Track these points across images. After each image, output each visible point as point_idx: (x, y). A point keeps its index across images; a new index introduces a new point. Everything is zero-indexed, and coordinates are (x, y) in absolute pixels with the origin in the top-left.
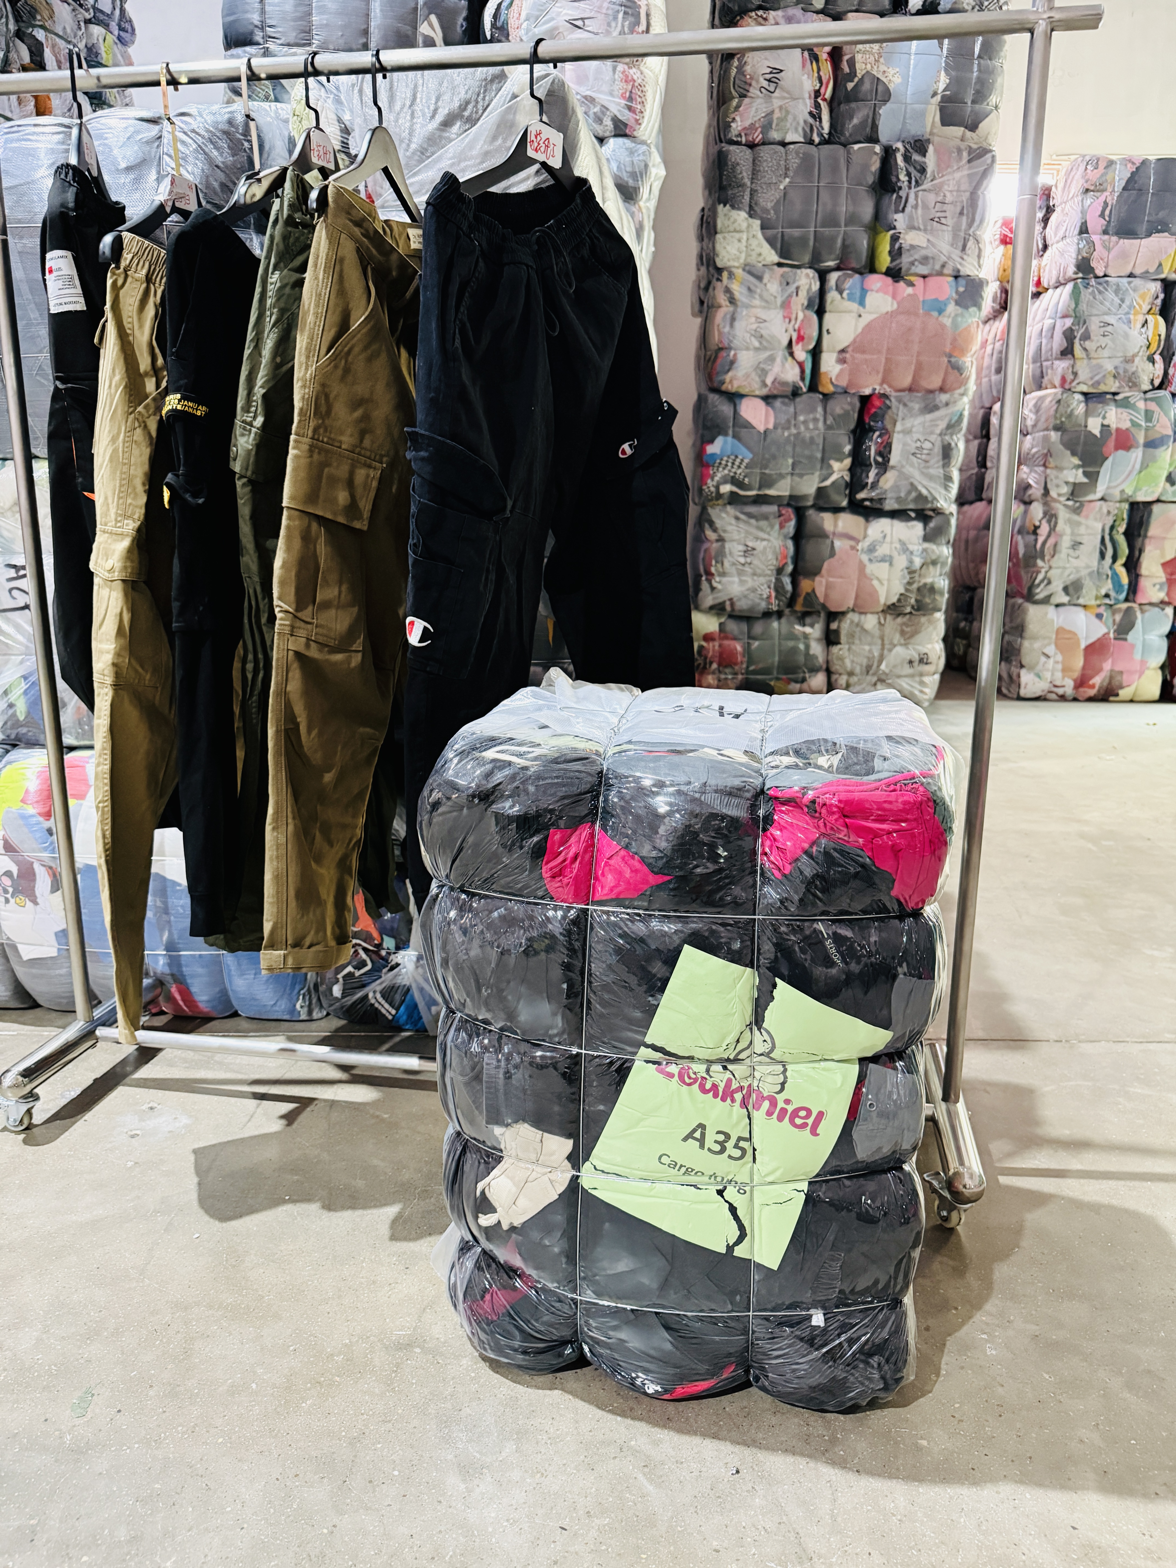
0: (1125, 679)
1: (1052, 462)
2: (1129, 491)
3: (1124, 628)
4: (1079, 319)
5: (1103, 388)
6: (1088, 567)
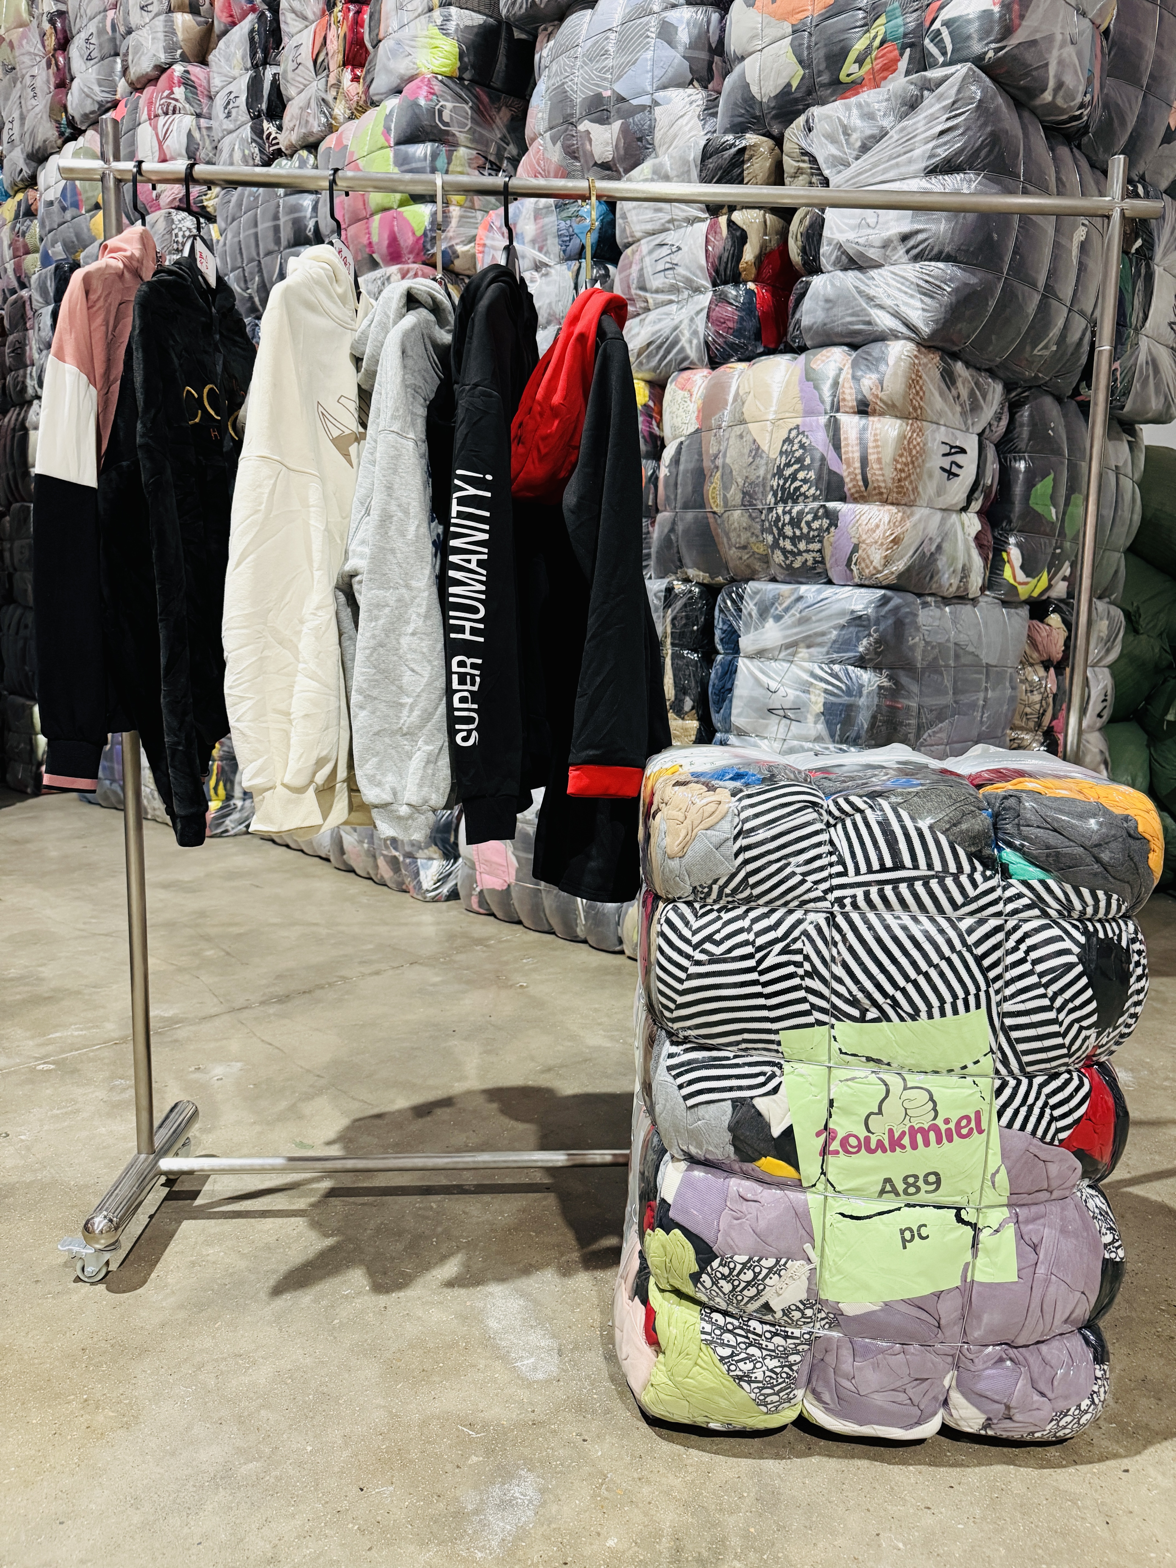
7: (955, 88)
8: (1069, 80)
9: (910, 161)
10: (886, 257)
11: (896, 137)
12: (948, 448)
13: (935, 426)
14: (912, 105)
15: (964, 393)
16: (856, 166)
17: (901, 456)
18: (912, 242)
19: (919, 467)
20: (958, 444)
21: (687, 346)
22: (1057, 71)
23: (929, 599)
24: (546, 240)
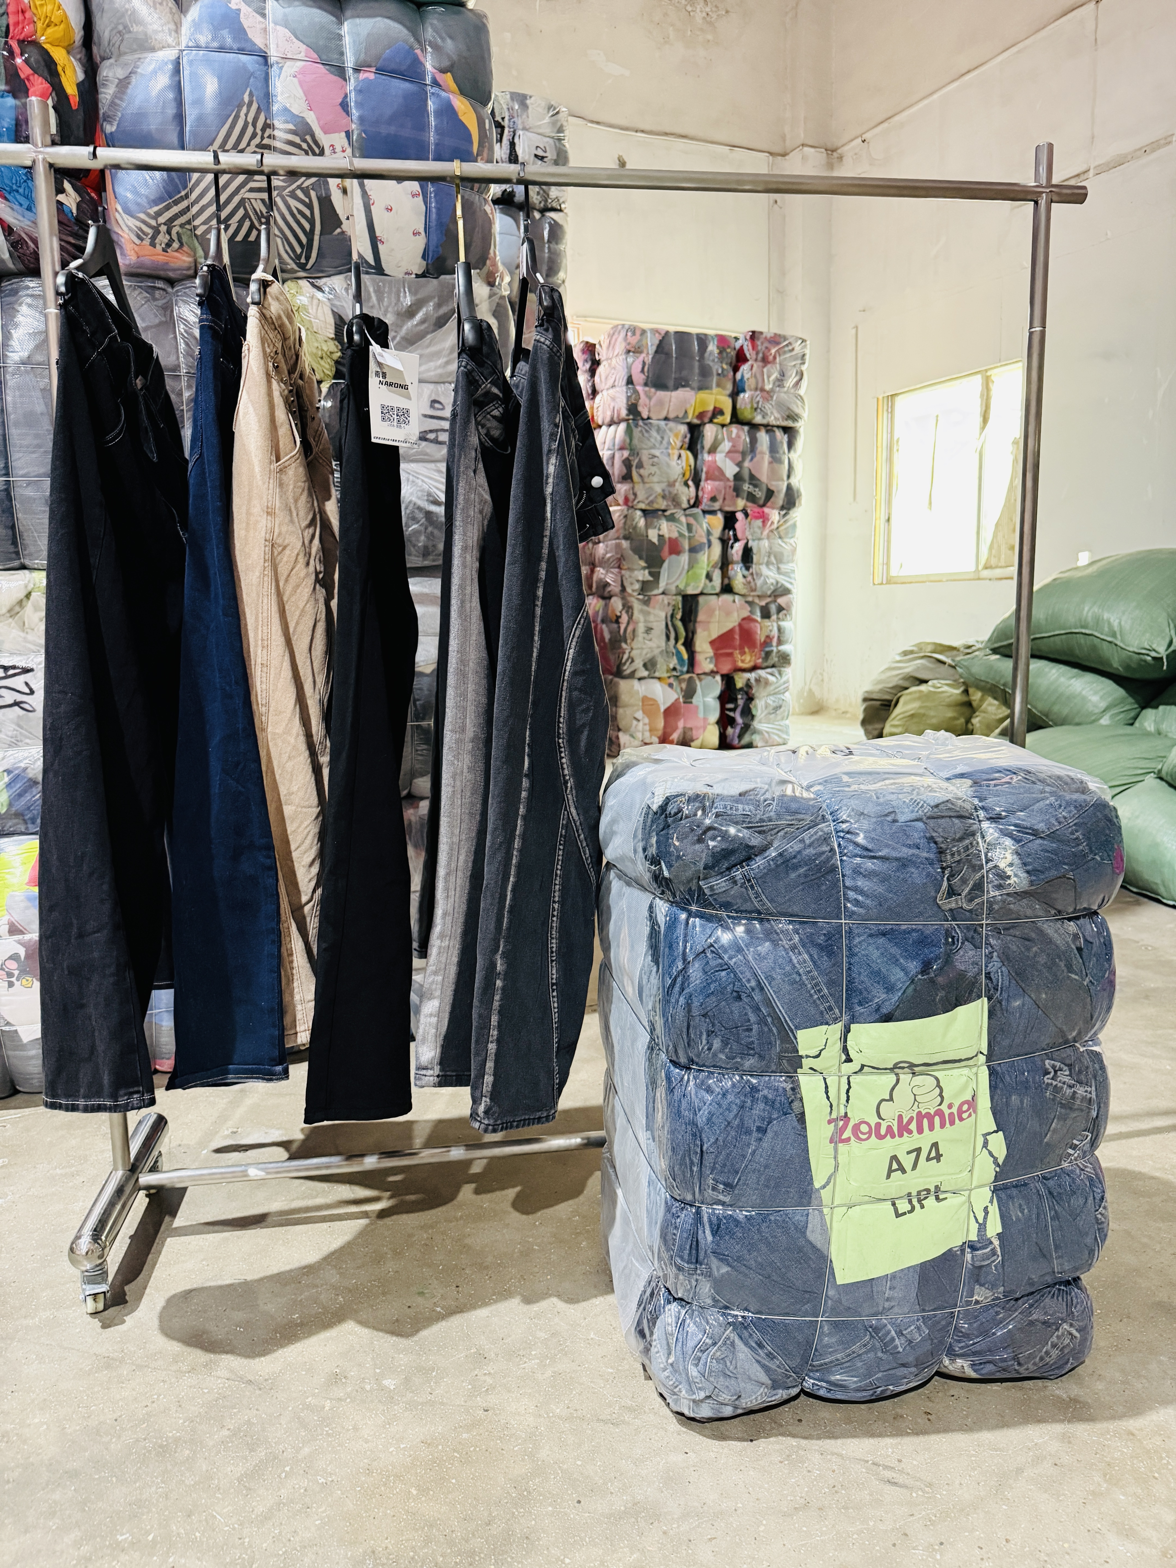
0: (695, 734)
1: (625, 565)
2: (682, 587)
3: (689, 694)
4: (634, 452)
5: (656, 506)
6: (658, 647)
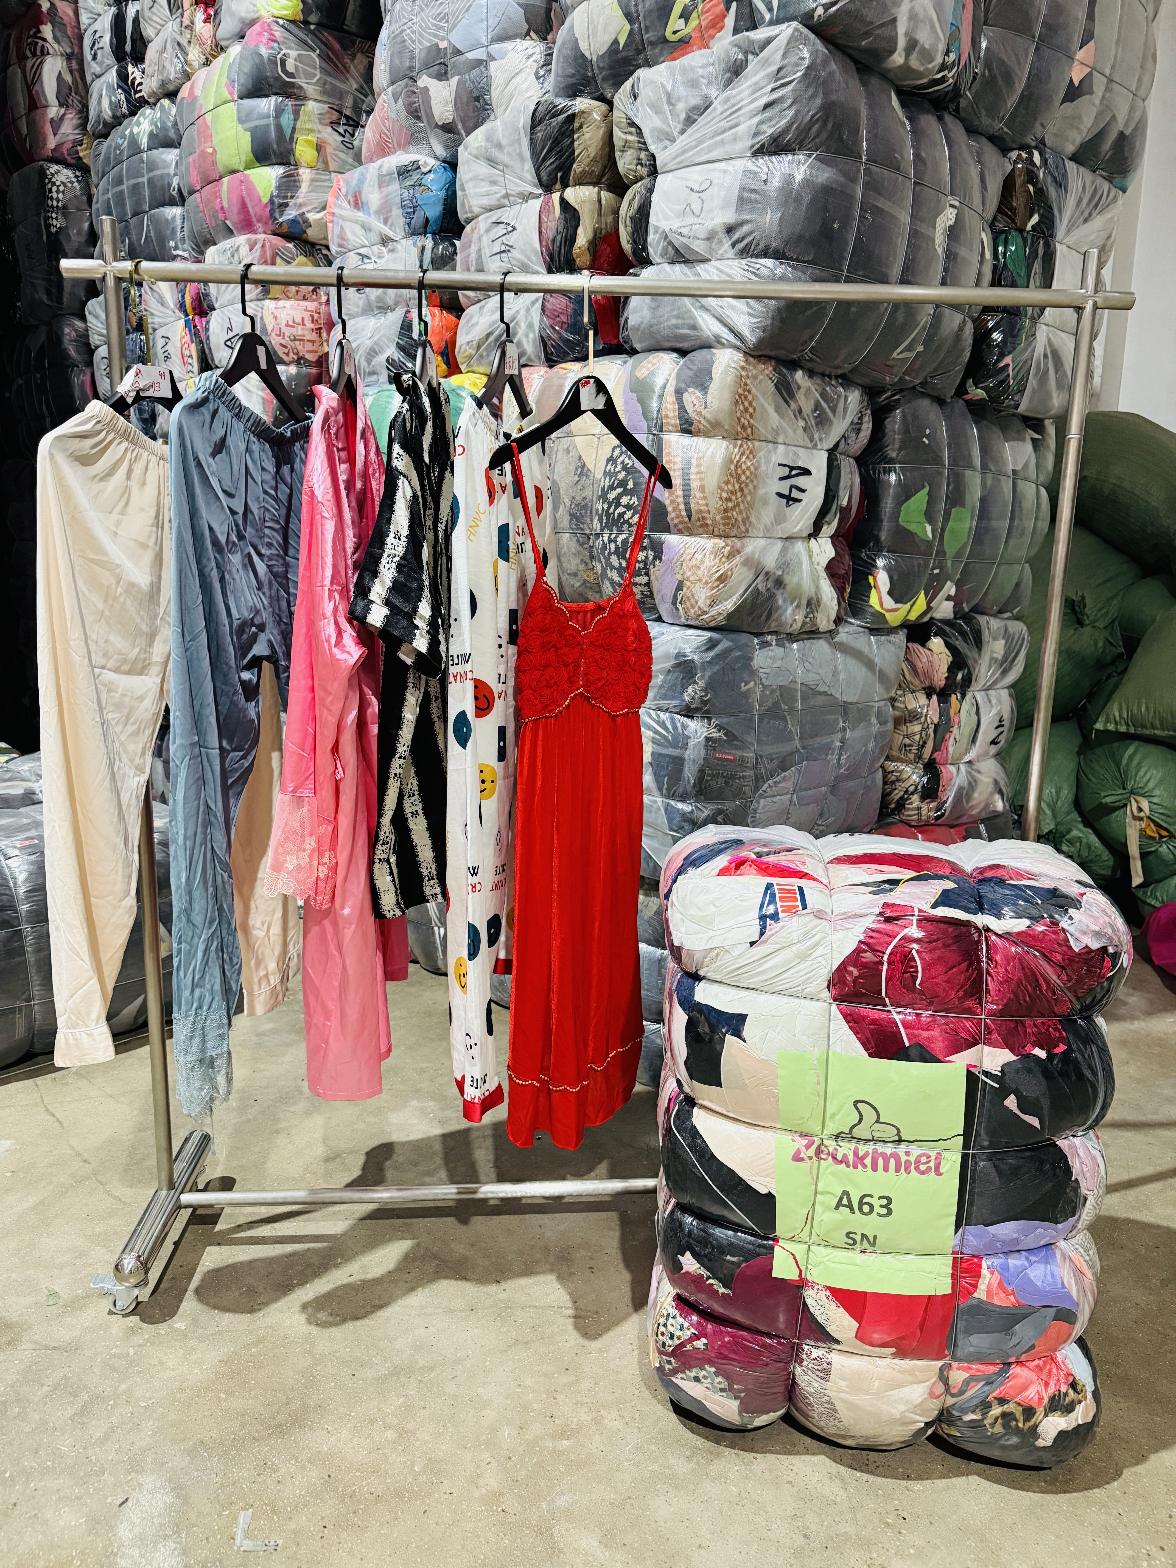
7: (781, 52)
8: (924, 37)
9: (735, 139)
10: (711, 250)
11: (720, 109)
12: (787, 470)
13: (771, 445)
14: (736, 70)
15: (807, 406)
16: (682, 141)
17: (727, 483)
18: (737, 236)
19: (750, 493)
20: (800, 464)
21: (524, 340)
22: (908, 28)
23: (769, 638)
24: (391, 211)
